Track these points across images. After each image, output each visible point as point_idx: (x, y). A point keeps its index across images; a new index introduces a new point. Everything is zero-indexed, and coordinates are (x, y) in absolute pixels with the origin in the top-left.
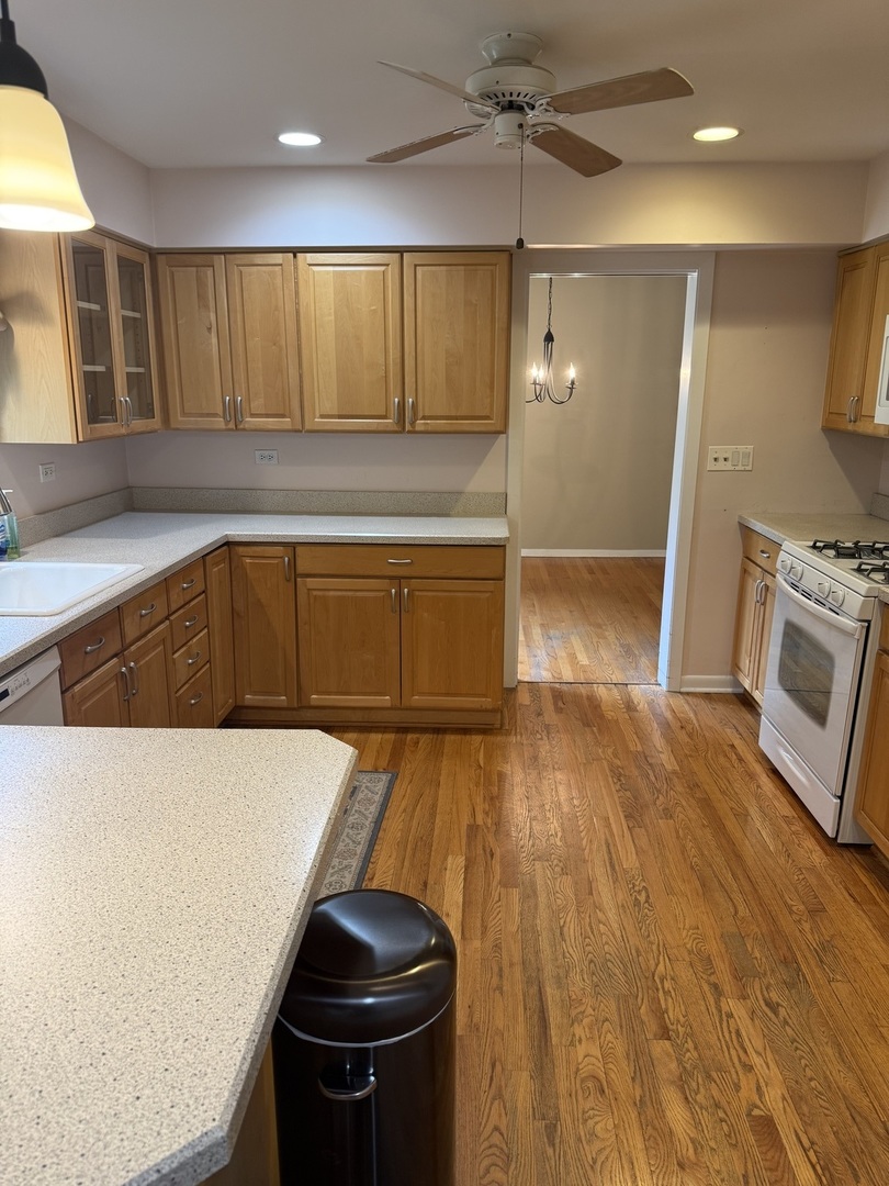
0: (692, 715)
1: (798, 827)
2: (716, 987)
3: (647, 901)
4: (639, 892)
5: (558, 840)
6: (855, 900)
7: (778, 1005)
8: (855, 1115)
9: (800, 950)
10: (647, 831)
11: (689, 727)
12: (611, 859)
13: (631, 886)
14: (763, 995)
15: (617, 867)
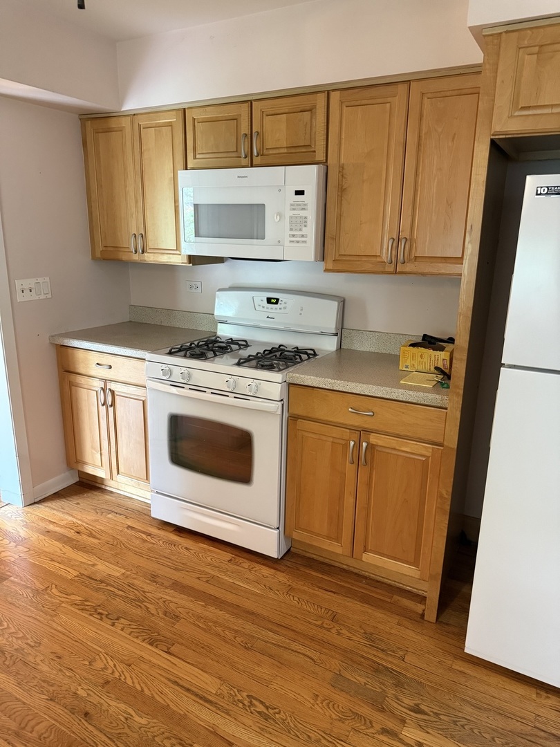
0: (70, 518)
1: (246, 564)
2: (385, 731)
3: (267, 708)
4: (251, 704)
5: (137, 718)
6: (334, 593)
7: (417, 705)
8: (529, 738)
9: (368, 653)
10: (182, 644)
11: (82, 529)
12: (196, 695)
13: (241, 705)
14: (405, 707)
15: (210, 698)
